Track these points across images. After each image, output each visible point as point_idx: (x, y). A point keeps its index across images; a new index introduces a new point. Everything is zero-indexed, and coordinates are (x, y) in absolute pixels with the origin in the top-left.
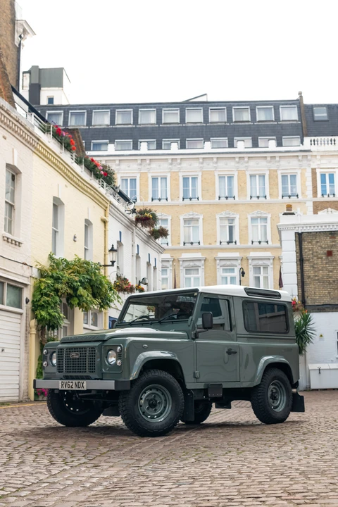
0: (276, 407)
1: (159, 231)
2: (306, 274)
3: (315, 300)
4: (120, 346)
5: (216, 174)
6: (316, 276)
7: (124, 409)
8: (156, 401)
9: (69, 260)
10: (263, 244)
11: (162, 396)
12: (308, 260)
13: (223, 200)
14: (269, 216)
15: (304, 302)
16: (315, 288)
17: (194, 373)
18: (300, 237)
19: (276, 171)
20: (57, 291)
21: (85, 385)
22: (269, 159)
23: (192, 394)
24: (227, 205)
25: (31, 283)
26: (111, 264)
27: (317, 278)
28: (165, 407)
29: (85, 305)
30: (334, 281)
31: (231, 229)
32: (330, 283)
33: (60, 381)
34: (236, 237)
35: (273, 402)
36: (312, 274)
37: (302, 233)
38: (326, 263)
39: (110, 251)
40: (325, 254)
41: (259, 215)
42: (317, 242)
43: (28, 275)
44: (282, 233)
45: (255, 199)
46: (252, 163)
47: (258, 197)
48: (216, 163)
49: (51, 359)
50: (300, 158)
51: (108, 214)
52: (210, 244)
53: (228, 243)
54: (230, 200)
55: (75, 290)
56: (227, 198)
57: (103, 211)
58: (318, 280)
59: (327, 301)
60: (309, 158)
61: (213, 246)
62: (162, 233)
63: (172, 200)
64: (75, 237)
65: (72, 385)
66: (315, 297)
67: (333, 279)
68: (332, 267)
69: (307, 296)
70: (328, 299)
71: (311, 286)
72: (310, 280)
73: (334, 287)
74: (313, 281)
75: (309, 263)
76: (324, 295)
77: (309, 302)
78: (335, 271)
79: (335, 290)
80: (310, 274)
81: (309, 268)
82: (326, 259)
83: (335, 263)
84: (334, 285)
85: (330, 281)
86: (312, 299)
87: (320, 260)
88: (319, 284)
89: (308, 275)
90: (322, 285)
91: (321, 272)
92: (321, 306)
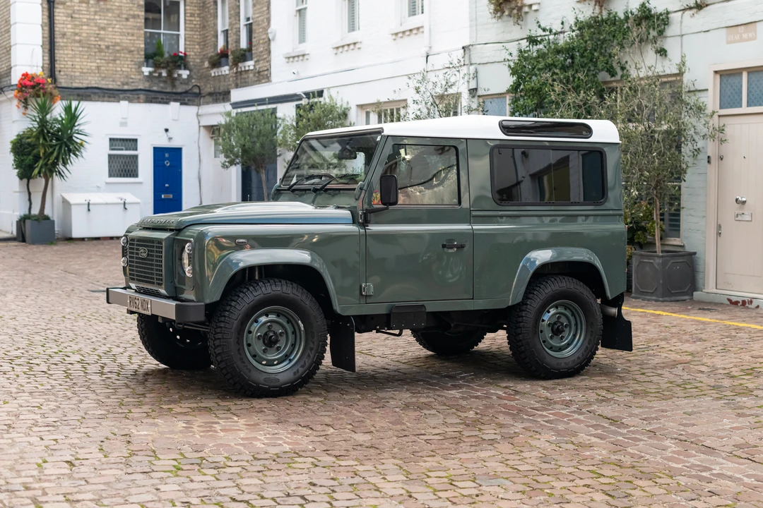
2: (58, 28)
3: (73, 78)
6: (76, 34)
12: (63, 4)
16: (74, 56)
27: (77, 38)
30: (108, 47)
32: (101, 51)
36: (68, 29)
38: (96, 13)
58: (80, 41)
59: (93, 81)
66: (73, 74)
67: (106, 44)
68: (106, 22)
69: (59, 69)
70: (96, 78)
71: (66, 52)
72: (65, 40)
73: (107, 58)
74: (71, 43)
75: (64, 8)
76: (90, 71)
77: (63, 81)
78: (110, 29)
79: (108, 63)
80: (65, 30)
81: (65, 18)
82: (96, 4)
83: (110, 15)
84: (107, 54)
85: (100, 45)
86: (67, 75)
87: (84, 5)
88: (81, 49)
89: (62, 30)
90: (87, 51)
91: (85, 27)
92: (83, 91)
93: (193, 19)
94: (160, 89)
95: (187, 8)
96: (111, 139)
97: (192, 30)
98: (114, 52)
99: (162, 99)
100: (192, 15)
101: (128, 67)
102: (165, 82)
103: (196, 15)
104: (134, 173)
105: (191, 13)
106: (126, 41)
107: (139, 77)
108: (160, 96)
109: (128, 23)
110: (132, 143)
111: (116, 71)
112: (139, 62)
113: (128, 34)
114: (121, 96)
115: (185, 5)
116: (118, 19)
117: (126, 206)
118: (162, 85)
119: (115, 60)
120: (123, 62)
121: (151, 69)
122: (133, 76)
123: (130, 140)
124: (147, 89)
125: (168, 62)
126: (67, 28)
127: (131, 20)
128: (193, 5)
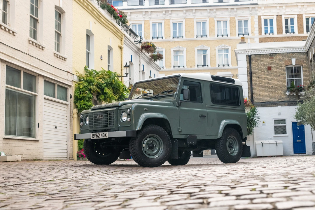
0: (232, 153)
1: (157, 56)
2: (254, 82)
3: (260, 99)
4: (129, 109)
5: (195, 20)
6: (260, 83)
7: (132, 149)
8: (153, 145)
9: (98, 71)
10: (226, 67)
11: (157, 142)
12: (255, 73)
13: (199, 37)
14: (230, 48)
15: (252, 100)
16: (260, 91)
17: (178, 128)
18: (250, 58)
19: (234, 18)
20: (90, 90)
21: (108, 135)
22: (230, 10)
23: (177, 142)
24: (202, 41)
25: (74, 85)
26: (125, 75)
27: (261, 85)
28: (159, 149)
29: (109, 100)
30: (272, 87)
31: (205, 57)
32: (269, 88)
33: (91, 134)
34: (208, 62)
35: (230, 150)
37: (251, 55)
38: (267, 75)
39: (124, 67)
40: (266, 69)
41: (223, 48)
42: (261, 61)
43: (71, 80)
44: (238, 56)
45: (220, 37)
46: (219, 13)
47: (223, 36)
48: (195, 13)
49: (85, 121)
50: (250, 9)
51: (123, 43)
52: (191, 67)
53: (203, 66)
54: (204, 38)
55: (102, 89)
56: (202, 36)
57: (120, 41)
58: (262, 86)
59: (267, 99)
60: (256, 9)
61: (193, 68)
62: (159, 57)
63: (165, 38)
64: (101, 57)
65: (99, 136)
66: (259, 98)
67: (272, 85)
68: (271, 78)
69: (254, 97)
70: (268, 98)
71: (257, 90)
72: (256, 86)
73: (272, 91)
74: (258, 87)
75: (255, 75)
76: (266, 96)
77: (256, 100)
78: (273, 80)
79: (273, 92)
80: (256, 82)
81: (256, 78)
82: (267, 72)
83: (273, 75)
84: (272, 89)
85: (269, 86)
86: (257, 98)
87: (263, 73)
88: (262, 88)
89: (255, 83)
90: (264, 89)
91: (263, 81)
92: (264, 103)
93: (306, 72)
94: (293, 100)
95: (304, 68)
96: (275, 120)
97: (306, 76)
98: (275, 88)
99: (294, 104)
100: (305, 71)
101: (280, 93)
102: (295, 97)
103: (307, 71)
104: (285, 132)
105: (305, 70)
106: (279, 84)
107: (285, 96)
108: (293, 102)
109: (280, 77)
110: (284, 121)
111: (276, 95)
112: (285, 91)
113: (280, 81)
114: (278, 104)
115: (303, 68)
116: (276, 76)
117: (277, 144)
118: (294, 98)
119: (275, 91)
120: (278, 92)
121: (289, 93)
122: (282, 96)
123: (283, 120)
124: (288, 100)
125: (295, 90)
126: (257, 82)
127: (281, 76)
128: (306, 67)
